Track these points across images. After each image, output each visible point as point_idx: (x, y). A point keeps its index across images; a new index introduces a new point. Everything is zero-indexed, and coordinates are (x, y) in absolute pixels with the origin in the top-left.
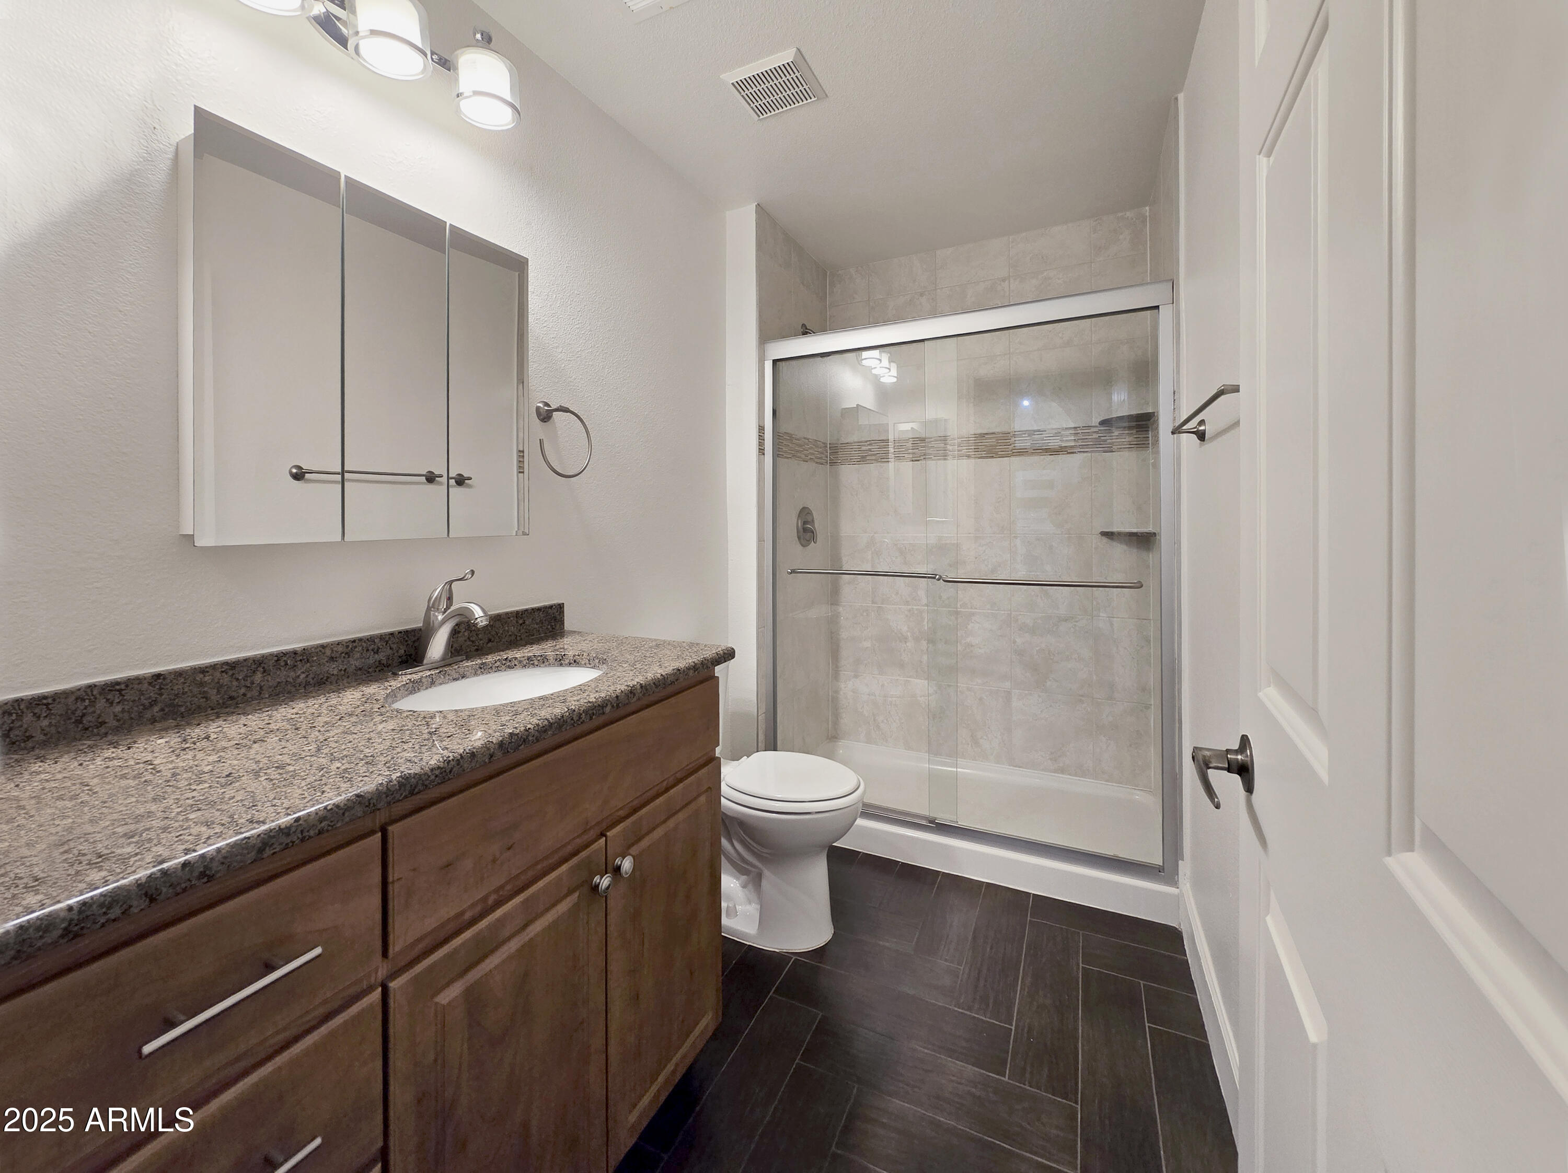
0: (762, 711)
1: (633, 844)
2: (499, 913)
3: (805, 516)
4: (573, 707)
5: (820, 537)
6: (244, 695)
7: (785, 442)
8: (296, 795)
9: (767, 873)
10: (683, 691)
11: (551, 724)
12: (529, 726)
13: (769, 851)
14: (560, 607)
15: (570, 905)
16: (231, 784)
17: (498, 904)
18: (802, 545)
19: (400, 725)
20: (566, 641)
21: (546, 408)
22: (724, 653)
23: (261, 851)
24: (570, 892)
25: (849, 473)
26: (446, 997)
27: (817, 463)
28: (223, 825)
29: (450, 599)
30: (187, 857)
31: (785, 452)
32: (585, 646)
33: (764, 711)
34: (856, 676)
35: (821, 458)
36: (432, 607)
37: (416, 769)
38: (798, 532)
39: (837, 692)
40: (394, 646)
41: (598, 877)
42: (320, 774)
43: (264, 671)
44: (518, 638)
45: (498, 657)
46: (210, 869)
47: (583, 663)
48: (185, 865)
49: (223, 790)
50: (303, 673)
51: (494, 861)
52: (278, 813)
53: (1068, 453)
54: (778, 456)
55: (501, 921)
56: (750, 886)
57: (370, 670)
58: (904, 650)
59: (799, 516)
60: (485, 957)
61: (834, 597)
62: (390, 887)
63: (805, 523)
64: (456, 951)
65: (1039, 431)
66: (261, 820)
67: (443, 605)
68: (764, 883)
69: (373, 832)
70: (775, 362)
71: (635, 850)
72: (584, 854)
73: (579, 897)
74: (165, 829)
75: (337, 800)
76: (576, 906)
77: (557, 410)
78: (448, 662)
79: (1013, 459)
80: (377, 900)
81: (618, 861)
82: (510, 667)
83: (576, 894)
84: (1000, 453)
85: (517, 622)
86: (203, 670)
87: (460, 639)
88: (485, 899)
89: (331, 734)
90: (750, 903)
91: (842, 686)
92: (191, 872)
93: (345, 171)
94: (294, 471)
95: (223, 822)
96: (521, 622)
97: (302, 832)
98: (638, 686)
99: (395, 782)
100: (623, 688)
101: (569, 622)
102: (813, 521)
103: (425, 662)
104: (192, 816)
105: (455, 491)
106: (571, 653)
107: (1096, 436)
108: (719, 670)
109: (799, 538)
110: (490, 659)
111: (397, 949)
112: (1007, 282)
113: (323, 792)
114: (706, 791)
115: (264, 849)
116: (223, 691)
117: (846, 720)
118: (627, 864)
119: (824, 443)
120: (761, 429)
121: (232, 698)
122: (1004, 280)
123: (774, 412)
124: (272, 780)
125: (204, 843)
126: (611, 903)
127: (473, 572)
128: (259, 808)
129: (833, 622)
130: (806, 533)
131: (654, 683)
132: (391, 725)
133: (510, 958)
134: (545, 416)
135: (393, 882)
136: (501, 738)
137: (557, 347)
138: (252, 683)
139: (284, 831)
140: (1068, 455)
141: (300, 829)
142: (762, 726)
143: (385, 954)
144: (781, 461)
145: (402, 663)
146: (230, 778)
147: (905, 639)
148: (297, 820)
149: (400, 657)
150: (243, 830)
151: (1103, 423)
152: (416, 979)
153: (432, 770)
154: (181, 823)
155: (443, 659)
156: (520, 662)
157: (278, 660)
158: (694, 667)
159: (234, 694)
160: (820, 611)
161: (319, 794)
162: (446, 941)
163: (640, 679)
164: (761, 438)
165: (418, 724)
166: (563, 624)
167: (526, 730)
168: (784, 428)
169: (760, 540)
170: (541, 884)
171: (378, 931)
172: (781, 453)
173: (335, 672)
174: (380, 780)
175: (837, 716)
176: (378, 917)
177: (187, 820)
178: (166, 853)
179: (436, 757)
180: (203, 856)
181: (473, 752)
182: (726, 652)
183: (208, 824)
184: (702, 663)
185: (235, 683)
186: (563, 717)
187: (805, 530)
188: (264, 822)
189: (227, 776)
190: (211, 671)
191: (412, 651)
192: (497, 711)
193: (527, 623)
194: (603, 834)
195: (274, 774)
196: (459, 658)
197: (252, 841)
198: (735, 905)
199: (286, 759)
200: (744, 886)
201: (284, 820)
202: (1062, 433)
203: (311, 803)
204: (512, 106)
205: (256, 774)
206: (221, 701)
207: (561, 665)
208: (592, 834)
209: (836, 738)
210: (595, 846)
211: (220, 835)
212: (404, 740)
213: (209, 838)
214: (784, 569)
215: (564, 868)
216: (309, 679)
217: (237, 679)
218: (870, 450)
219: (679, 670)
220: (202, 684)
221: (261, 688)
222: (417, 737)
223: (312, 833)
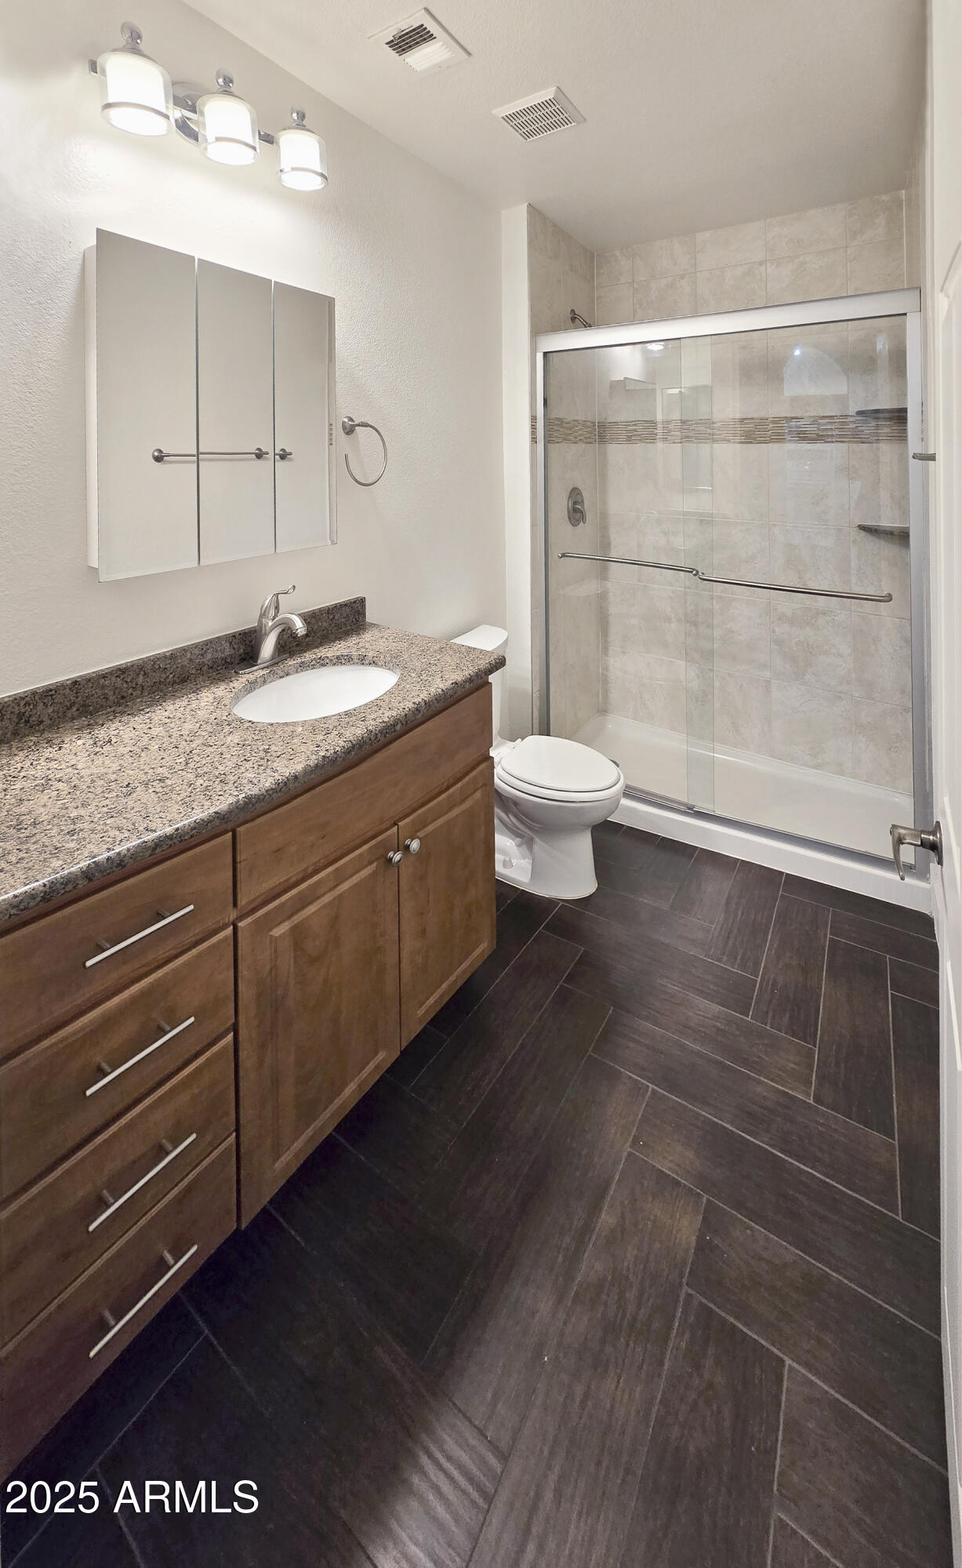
0: (537, 688)
1: (419, 830)
2: (316, 878)
3: (575, 495)
4: (371, 728)
5: (589, 516)
6: (132, 694)
7: (555, 428)
8: (175, 810)
9: (537, 839)
10: (460, 700)
11: (354, 746)
12: (338, 749)
13: (540, 826)
14: (362, 601)
15: (371, 872)
16: (130, 795)
17: (316, 872)
18: (573, 525)
19: (243, 739)
20: (367, 636)
21: (350, 423)
22: (496, 663)
23: (154, 849)
24: (370, 863)
25: (616, 452)
26: (277, 932)
27: (587, 443)
28: (129, 831)
29: (277, 608)
30: (109, 854)
31: (557, 437)
32: (382, 645)
33: (538, 689)
34: (624, 653)
35: (589, 438)
36: (263, 615)
37: (255, 791)
38: (569, 512)
39: (606, 669)
40: (236, 646)
41: (392, 852)
42: (189, 790)
43: (145, 674)
44: (330, 632)
45: (314, 656)
46: (123, 861)
47: (380, 664)
48: (108, 859)
49: (126, 800)
50: (171, 673)
51: (312, 846)
52: (164, 824)
53: (826, 442)
54: (549, 442)
55: (319, 882)
56: (524, 847)
57: (219, 668)
58: (669, 631)
59: (569, 497)
60: (303, 907)
61: (603, 575)
62: (238, 865)
63: (575, 503)
64: (283, 904)
65: (796, 418)
66: (154, 828)
67: (272, 613)
68: (536, 848)
69: (226, 832)
70: (545, 354)
71: (421, 834)
72: (380, 838)
73: (377, 865)
74: (93, 831)
75: (201, 816)
76: (375, 873)
77: (358, 425)
78: (276, 660)
79: (770, 445)
80: (230, 873)
81: (408, 842)
82: (323, 665)
83: (375, 864)
84: (758, 439)
85: (328, 617)
86: (104, 676)
87: (285, 636)
88: (305, 870)
89: (194, 745)
90: (524, 859)
91: (611, 661)
92: (113, 863)
93: (198, 255)
94: (156, 454)
95: (129, 828)
96: (331, 617)
97: (180, 837)
98: (423, 704)
99: (242, 802)
100: (411, 705)
101: (371, 616)
102: (583, 501)
103: (259, 662)
104: (108, 822)
105: (280, 464)
106: (370, 654)
107: (852, 426)
108: (491, 678)
109: (569, 518)
110: (308, 656)
111: (244, 903)
112: (763, 266)
113: (193, 808)
114: (481, 787)
115: (156, 849)
116: (117, 692)
117: (615, 696)
118: (415, 845)
119: (592, 423)
120: (534, 419)
121: (123, 697)
122: (760, 264)
123: (545, 401)
124: (157, 793)
125: (119, 844)
126: (403, 869)
127: (294, 587)
128: (151, 818)
129: (602, 597)
130: (576, 514)
131: (436, 699)
132: (235, 738)
133: (324, 906)
134: (349, 430)
135: (240, 862)
136: (316, 762)
137: (358, 366)
138: (137, 684)
139: (169, 837)
140: (826, 444)
141: (179, 835)
142: (537, 703)
143: (235, 905)
144: (551, 446)
145: (243, 660)
146: (129, 789)
147: (669, 620)
148: (177, 829)
149: (240, 655)
150: (142, 836)
151: (860, 413)
152: (256, 921)
153: (267, 791)
154: (102, 827)
155: (273, 658)
156: (331, 660)
157: (154, 664)
158: (470, 680)
159: (125, 694)
160: (590, 588)
161: (190, 810)
162: (279, 895)
163: (424, 696)
164: (534, 427)
165: (256, 738)
166: (365, 616)
167: (335, 753)
168: (556, 413)
169: (533, 525)
170: (347, 859)
171: (231, 891)
172: (552, 439)
173: (193, 672)
174: (232, 800)
175: (606, 692)
176: (230, 884)
177: (105, 824)
178: (96, 851)
179: (271, 780)
180: (119, 854)
181: (296, 776)
182: (498, 661)
183: (119, 829)
184: (477, 674)
185: (125, 685)
186: (363, 738)
187: (575, 510)
188: (155, 831)
189: (127, 786)
190: (109, 676)
191: (249, 650)
192: (314, 726)
193: (336, 618)
194: (395, 824)
195: (158, 786)
196: (284, 656)
197: (149, 844)
198: (510, 860)
199: (164, 772)
200: (519, 846)
201: (169, 830)
202: (819, 421)
203: (185, 817)
204: (322, 175)
205: (146, 784)
206: (116, 701)
207: (363, 664)
208: (387, 824)
209: (606, 711)
210: (389, 832)
211: (128, 839)
212: (246, 757)
213: (121, 841)
214: (555, 553)
215: (366, 847)
216: (175, 678)
217: (127, 682)
218: (635, 430)
219: (457, 684)
220: (103, 687)
221: (143, 687)
222: (255, 755)
223: (186, 837)
